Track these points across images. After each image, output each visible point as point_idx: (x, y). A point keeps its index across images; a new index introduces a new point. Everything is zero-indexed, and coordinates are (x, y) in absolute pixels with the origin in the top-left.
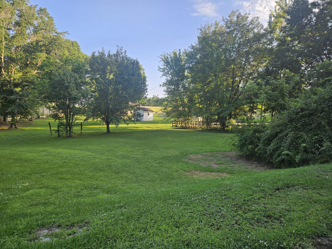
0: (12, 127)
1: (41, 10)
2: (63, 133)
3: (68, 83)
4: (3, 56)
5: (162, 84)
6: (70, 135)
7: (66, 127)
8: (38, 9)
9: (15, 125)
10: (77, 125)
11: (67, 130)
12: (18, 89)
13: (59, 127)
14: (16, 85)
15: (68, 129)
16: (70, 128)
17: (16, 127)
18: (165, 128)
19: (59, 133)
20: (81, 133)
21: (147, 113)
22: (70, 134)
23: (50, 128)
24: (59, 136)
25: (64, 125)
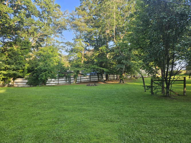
0: (121, 82)
2: (158, 91)
4: (114, 28)
7: (162, 83)
9: (123, 81)
11: (163, 87)
15: (165, 86)
16: (168, 85)
17: (123, 82)
19: (152, 90)
20: (184, 92)
22: (167, 92)
23: (144, 83)
24: (152, 94)
25: (158, 80)
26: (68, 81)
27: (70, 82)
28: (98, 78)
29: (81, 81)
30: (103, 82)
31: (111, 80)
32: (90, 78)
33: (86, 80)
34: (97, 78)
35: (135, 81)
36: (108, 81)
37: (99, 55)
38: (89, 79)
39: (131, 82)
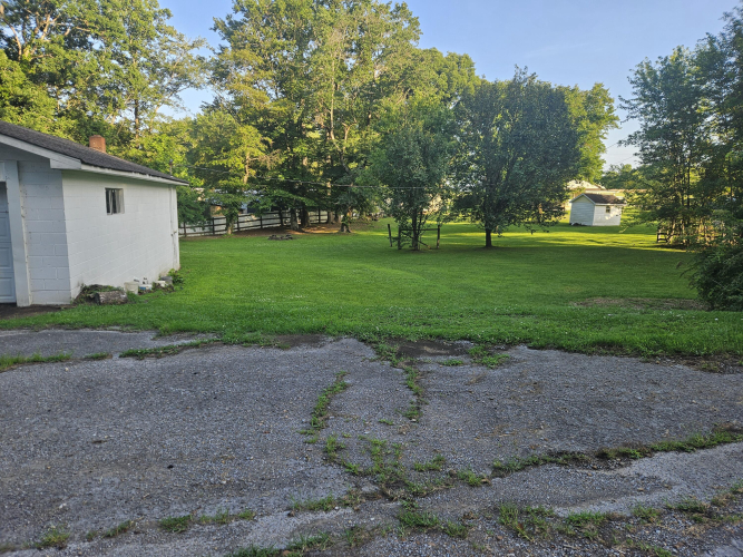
0: (342, 230)
1: (398, 8)
3: (410, 154)
5: (627, 138)
6: (415, 249)
8: (392, 8)
10: (429, 229)
12: (353, 165)
13: (400, 232)
14: (351, 158)
16: (416, 236)
18: (637, 244)
19: (399, 243)
20: (438, 244)
21: (605, 208)
23: (390, 234)
24: (400, 247)
26: (207, 229)
27: (214, 231)
28: (281, 218)
29: (238, 228)
30: (297, 231)
31: (314, 225)
32: (261, 220)
33: (251, 224)
34: (278, 221)
35: (372, 228)
36: (309, 227)
37: (287, 160)
38: (258, 223)
39: (363, 230)
